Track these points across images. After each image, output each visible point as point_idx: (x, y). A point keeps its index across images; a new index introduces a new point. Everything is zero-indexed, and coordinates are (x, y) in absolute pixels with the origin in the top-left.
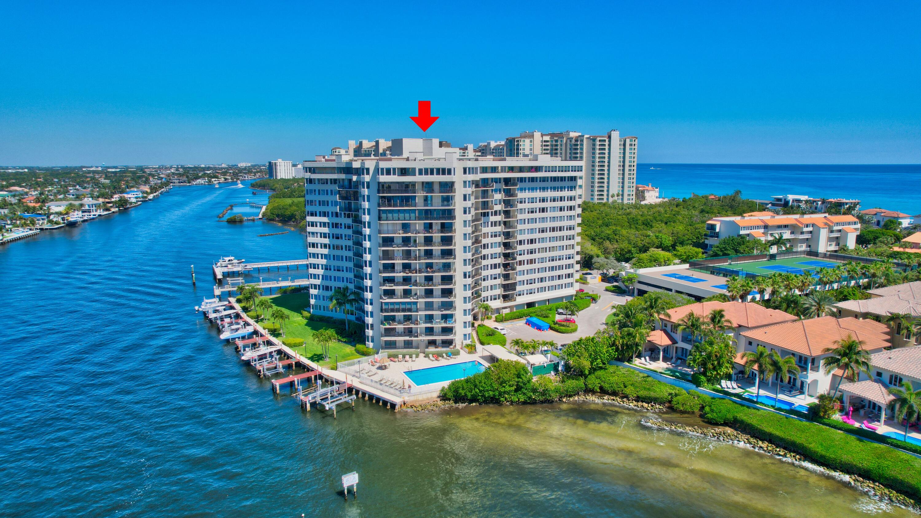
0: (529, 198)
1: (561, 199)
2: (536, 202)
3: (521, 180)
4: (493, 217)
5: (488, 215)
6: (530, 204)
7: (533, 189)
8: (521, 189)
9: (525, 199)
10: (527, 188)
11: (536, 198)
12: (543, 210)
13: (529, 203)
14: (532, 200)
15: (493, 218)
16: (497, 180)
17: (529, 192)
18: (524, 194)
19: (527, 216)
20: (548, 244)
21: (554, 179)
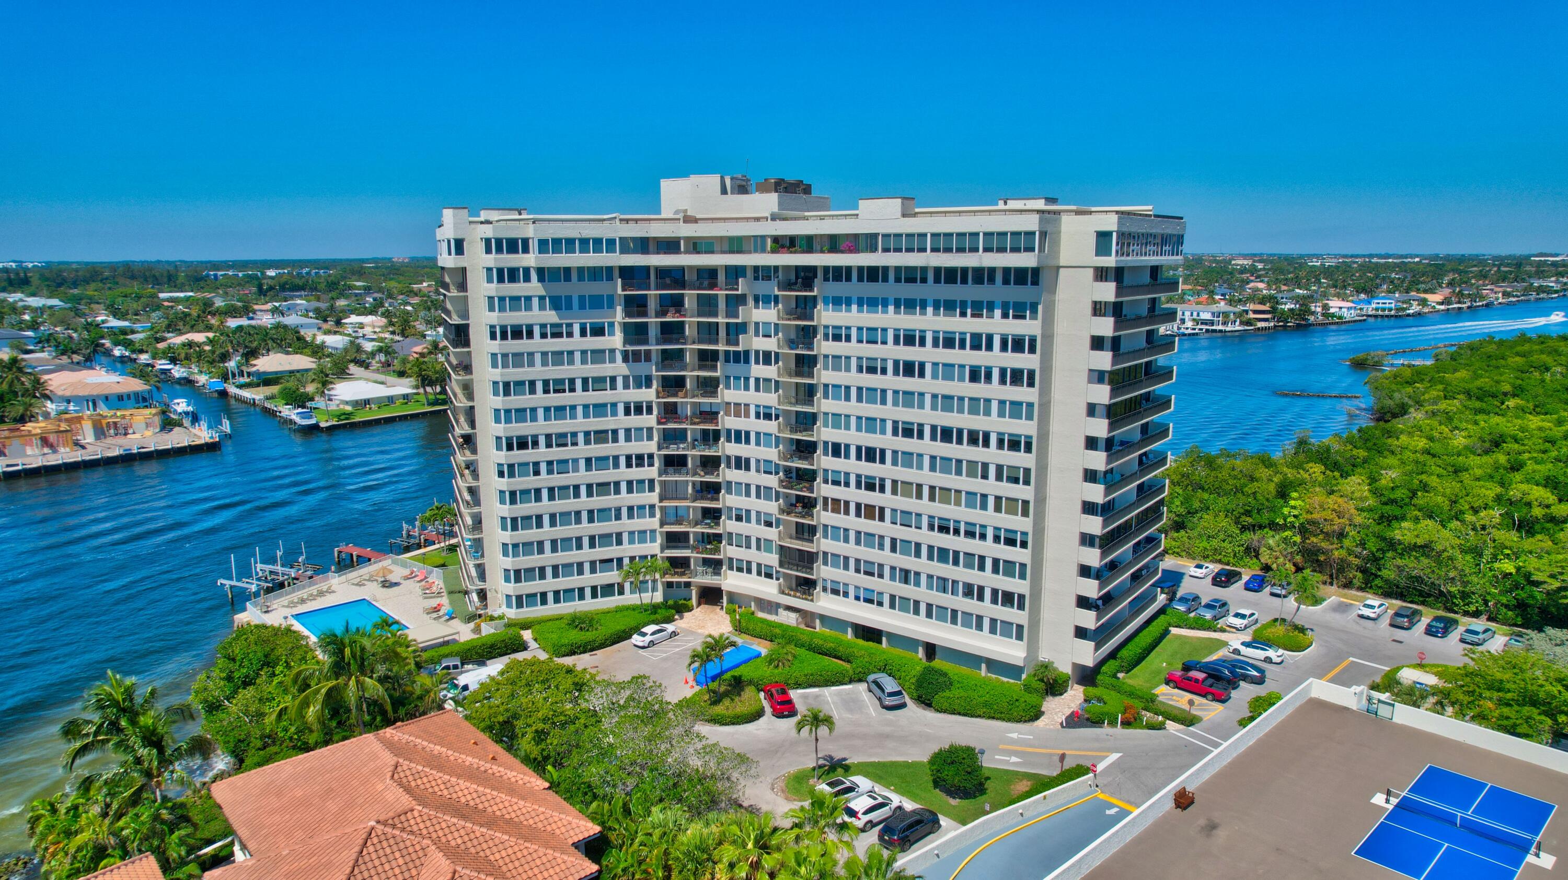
0: (860, 329)
1: (978, 342)
2: (884, 342)
3: (839, 274)
4: (761, 367)
5: (747, 361)
6: (864, 345)
7: (873, 303)
8: (837, 302)
9: (848, 328)
10: (855, 299)
11: (884, 330)
12: (909, 369)
13: (860, 341)
14: (872, 336)
15: (758, 370)
16: (762, 273)
17: (860, 311)
18: (844, 314)
19: (854, 378)
20: (925, 476)
21: (951, 275)
